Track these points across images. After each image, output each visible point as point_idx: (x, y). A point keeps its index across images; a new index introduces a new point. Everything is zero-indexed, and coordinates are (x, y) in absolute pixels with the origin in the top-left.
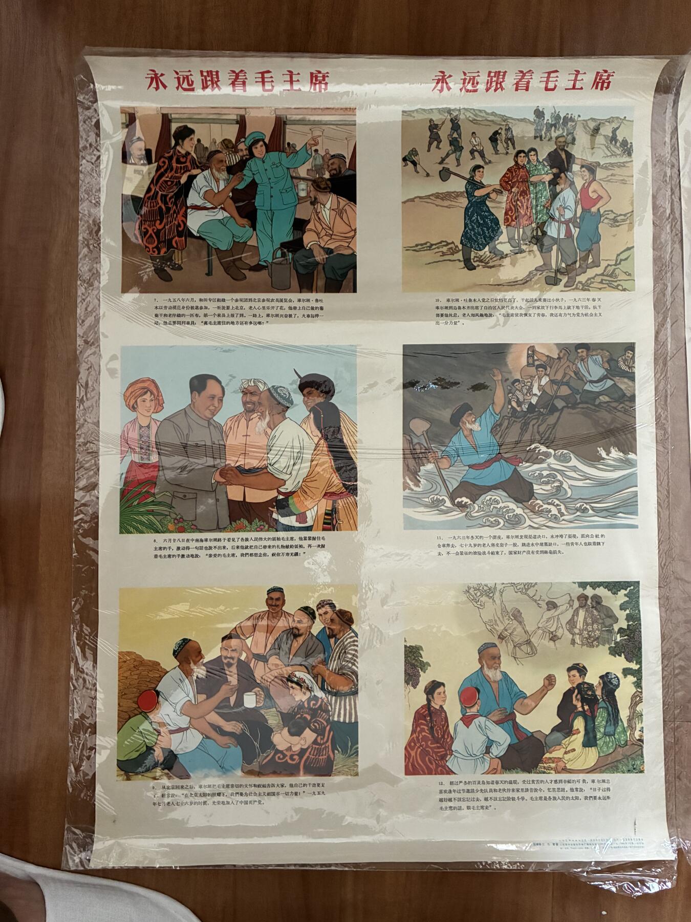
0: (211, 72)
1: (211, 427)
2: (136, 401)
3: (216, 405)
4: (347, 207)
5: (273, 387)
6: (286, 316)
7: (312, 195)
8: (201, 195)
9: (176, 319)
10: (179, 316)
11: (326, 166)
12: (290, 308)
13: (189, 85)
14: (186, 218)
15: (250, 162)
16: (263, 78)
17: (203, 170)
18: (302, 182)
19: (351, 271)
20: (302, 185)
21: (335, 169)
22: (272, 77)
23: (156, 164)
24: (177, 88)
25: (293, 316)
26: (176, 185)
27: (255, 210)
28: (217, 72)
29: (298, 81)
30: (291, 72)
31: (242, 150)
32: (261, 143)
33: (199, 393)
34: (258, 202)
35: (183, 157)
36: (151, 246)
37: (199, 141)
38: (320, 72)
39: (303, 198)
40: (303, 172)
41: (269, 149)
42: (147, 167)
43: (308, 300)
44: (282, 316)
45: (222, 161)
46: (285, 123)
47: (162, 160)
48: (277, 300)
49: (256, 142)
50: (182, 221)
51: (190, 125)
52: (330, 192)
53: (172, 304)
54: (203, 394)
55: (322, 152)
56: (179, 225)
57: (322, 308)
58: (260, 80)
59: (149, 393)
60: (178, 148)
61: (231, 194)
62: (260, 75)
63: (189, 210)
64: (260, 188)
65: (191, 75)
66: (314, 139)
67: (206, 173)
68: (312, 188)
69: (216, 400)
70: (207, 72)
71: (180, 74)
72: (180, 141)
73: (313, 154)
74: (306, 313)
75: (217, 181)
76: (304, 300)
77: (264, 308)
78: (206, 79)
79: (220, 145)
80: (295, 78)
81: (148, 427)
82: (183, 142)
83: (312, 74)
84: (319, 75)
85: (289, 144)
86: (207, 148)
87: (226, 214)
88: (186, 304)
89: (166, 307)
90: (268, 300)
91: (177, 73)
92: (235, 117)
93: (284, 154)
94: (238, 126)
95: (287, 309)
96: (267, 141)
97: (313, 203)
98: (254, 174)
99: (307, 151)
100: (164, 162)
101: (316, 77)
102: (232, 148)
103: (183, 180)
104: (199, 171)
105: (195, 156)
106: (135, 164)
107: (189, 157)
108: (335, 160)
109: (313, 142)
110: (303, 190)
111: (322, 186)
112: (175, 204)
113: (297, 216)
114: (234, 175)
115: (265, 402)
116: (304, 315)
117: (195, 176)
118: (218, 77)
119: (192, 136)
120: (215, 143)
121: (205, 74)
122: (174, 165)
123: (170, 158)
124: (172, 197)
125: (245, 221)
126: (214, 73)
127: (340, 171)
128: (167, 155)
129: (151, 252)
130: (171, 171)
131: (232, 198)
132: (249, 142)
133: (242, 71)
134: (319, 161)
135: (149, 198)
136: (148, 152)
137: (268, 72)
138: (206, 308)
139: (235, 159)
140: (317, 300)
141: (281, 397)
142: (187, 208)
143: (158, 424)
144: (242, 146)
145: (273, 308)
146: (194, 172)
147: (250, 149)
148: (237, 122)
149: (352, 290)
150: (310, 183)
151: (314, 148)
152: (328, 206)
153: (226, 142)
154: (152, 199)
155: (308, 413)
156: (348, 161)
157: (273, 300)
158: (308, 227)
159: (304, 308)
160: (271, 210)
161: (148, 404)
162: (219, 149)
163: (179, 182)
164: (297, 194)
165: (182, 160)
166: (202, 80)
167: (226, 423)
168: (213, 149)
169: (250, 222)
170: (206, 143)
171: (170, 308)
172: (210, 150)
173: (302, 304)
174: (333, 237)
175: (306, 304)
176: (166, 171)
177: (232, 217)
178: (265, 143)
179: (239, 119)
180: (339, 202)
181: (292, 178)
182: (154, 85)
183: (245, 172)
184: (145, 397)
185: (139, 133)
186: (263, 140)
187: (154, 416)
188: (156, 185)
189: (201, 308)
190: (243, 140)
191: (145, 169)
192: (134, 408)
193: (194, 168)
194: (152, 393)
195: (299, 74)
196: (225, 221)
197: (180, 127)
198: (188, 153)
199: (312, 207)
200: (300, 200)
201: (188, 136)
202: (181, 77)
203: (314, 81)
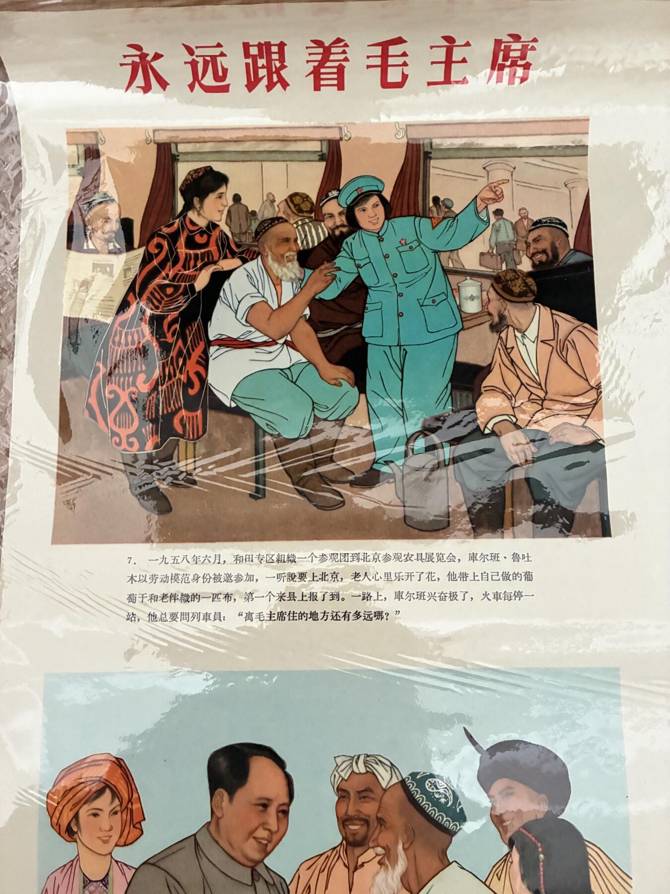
0: (268, 45)
1: (260, 885)
2: (76, 817)
3: (273, 825)
4: (575, 335)
5: (413, 775)
6: (443, 598)
7: (494, 307)
8: (239, 316)
9: (178, 607)
10: (186, 598)
11: (521, 246)
12: (452, 577)
13: (216, 78)
14: (206, 368)
15: (349, 240)
16: (385, 56)
17: (245, 261)
18: (469, 281)
19: (594, 484)
20: (470, 288)
21: (544, 252)
22: (404, 54)
23: (142, 250)
24: (191, 87)
25: (460, 596)
26: (184, 293)
27: (363, 347)
28: (282, 45)
29: (464, 61)
30: (450, 39)
31: (331, 216)
32: (375, 199)
33: (231, 793)
34: (370, 327)
35: (202, 233)
36: (124, 432)
37: (237, 198)
38: (516, 38)
39: (474, 316)
40: (469, 258)
41: (391, 211)
42: (124, 257)
43: (495, 557)
44: (432, 596)
45: (287, 240)
46: (428, 156)
47: (156, 240)
48: (420, 557)
49: (363, 197)
50: (198, 374)
51: (218, 167)
52: (535, 302)
53: (170, 570)
54: (241, 795)
55: (512, 216)
56: (189, 384)
57: (528, 576)
58: (378, 61)
59: (108, 792)
60: (191, 215)
61: (307, 312)
62: (378, 51)
63: (212, 349)
64: (373, 297)
65: (222, 54)
66: (492, 188)
67: (252, 266)
68: (493, 295)
69: (272, 810)
70: (259, 45)
71: (197, 52)
72: (196, 200)
73: (493, 219)
74: (492, 587)
75: (277, 282)
76: (484, 557)
77: (388, 575)
78: (255, 63)
79: (283, 206)
80: (457, 55)
81: (105, 881)
82: (202, 201)
83: (498, 42)
84: (517, 46)
85: (436, 200)
86: (254, 213)
87: (297, 357)
88: (200, 570)
89: (154, 578)
90: (398, 557)
91: (191, 51)
92: (316, 146)
93: (426, 223)
94: (324, 164)
95: (444, 578)
96: (387, 194)
97: (496, 328)
98: (358, 266)
99: (477, 213)
100: (159, 246)
101: (508, 50)
102: (311, 211)
103: (202, 281)
104: (236, 262)
105: (227, 230)
106: (96, 251)
107: (215, 234)
108: (544, 232)
109: (492, 195)
110: (472, 298)
111: (516, 290)
112: (183, 335)
113: (460, 359)
114: (314, 269)
115: (395, 819)
116: (486, 595)
117: (227, 274)
118: (282, 59)
119: (222, 189)
120: (273, 201)
121: (254, 51)
122: (182, 251)
123: (173, 238)
124: (174, 321)
125: (341, 373)
126: (274, 49)
127: (556, 256)
128: (165, 230)
129: (124, 445)
130: (174, 265)
131: (310, 321)
132: (346, 198)
133: (339, 40)
134: (506, 235)
135: (122, 324)
136: (126, 225)
137: (399, 41)
138: (250, 578)
139: (316, 235)
140: (516, 557)
141: (436, 803)
142: (209, 343)
143: (129, 874)
144: (331, 207)
145: (410, 576)
146: (225, 265)
147: (350, 213)
148: (322, 158)
149: (599, 530)
150: (487, 283)
151: (492, 208)
152: (532, 333)
153: (297, 200)
154: (130, 327)
155: (506, 849)
156: (572, 232)
157: (408, 558)
158: (485, 384)
159: (485, 576)
160: (399, 345)
161: (105, 820)
162: (281, 215)
163: (192, 287)
164: (459, 307)
165: (199, 239)
166: (247, 65)
167: (297, 876)
168: (269, 214)
169: (351, 374)
170: (252, 202)
171: (165, 580)
172: (260, 218)
173: (479, 567)
174: (546, 403)
175: (490, 567)
176: (163, 264)
177: (310, 362)
178: (382, 199)
179: (325, 151)
180: (555, 324)
181: (446, 272)
182: (140, 80)
183: (338, 262)
184: (97, 803)
185: (108, 185)
186: (379, 194)
187: (120, 854)
188: (140, 295)
189: (239, 578)
190: (335, 193)
191: (119, 261)
192: (70, 833)
193: (225, 257)
194: (115, 794)
195: (468, 44)
196: (296, 371)
197: (196, 171)
198: (213, 226)
199: (496, 336)
200: (466, 321)
201: (213, 190)
202: (200, 60)
203: (500, 61)
